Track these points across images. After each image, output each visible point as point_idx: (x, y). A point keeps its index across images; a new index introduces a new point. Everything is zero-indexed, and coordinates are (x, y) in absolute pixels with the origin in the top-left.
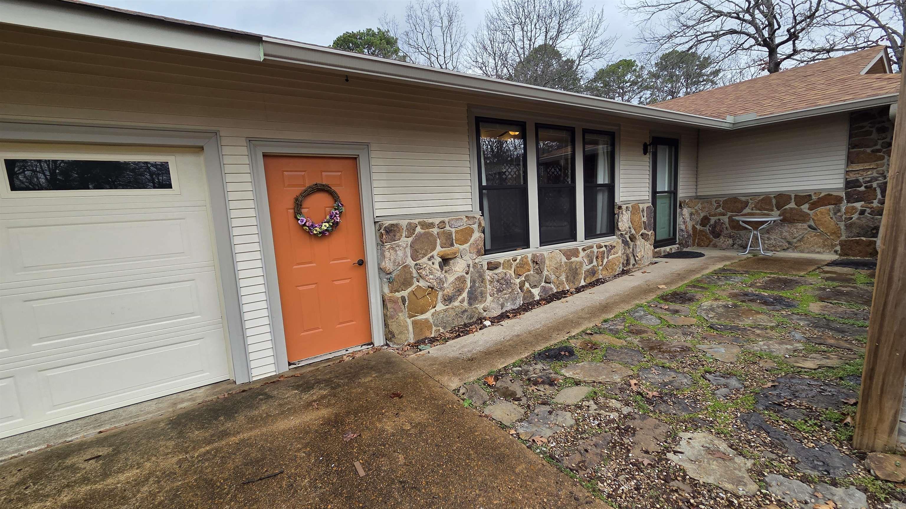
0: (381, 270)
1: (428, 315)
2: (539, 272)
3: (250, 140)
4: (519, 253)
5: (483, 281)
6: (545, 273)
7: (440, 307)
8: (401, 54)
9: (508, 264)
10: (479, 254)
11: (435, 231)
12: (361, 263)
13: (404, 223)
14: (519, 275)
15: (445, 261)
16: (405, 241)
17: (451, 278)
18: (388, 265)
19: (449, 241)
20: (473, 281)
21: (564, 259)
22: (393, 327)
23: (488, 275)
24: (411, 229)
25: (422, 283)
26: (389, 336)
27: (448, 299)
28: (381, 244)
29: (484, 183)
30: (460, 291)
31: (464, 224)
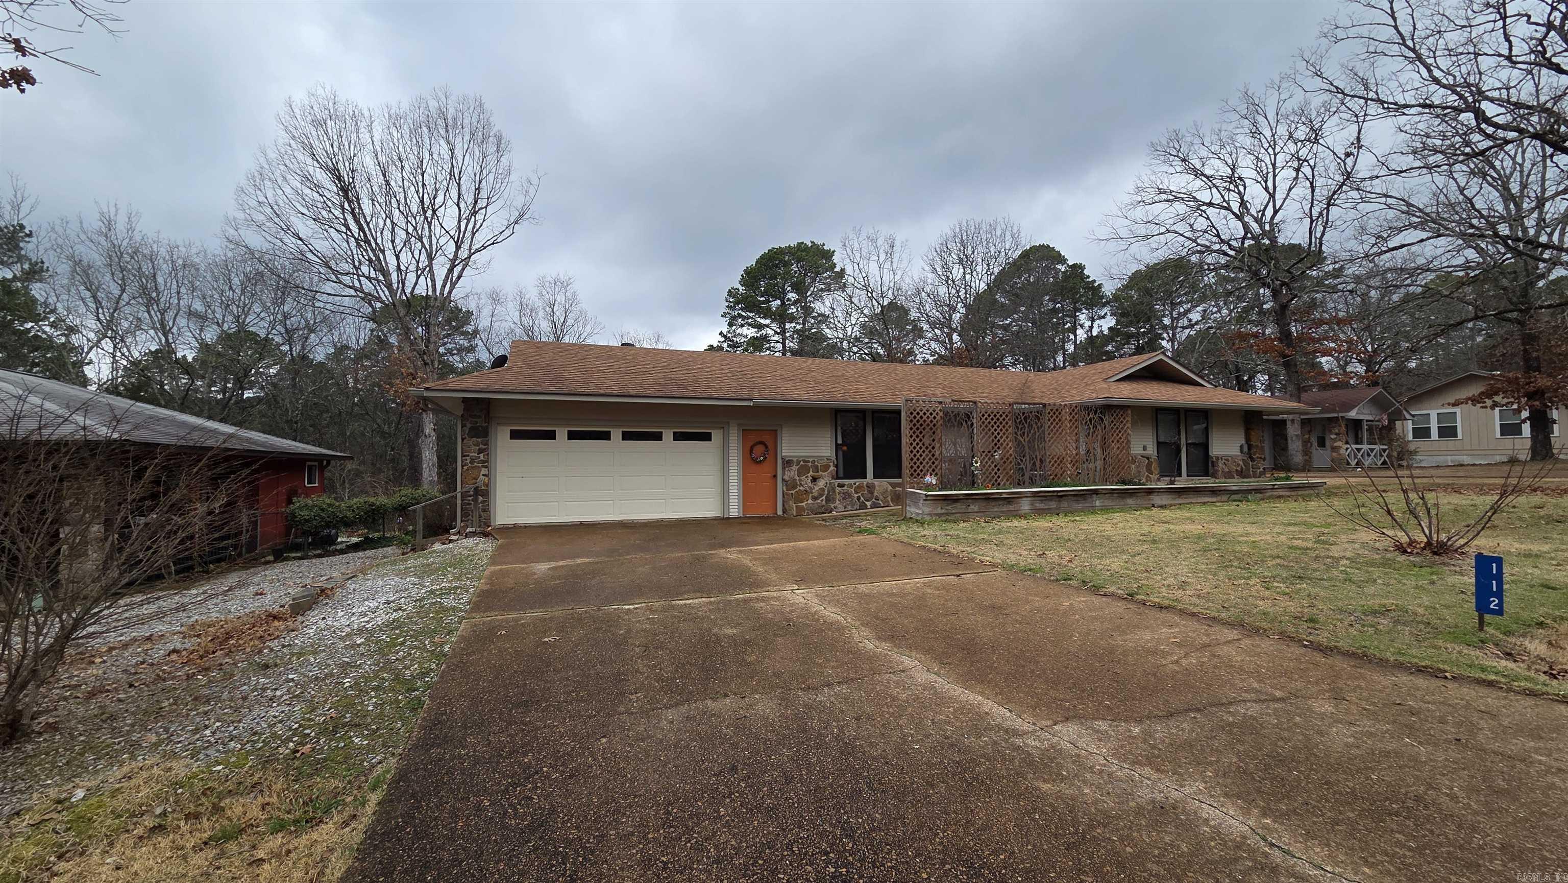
0: (783, 480)
1: (803, 504)
2: (872, 493)
3: (738, 425)
4: (858, 482)
5: (834, 492)
6: (875, 494)
7: (810, 501)
8: (837, 269)
9: (850, 486)
10: (833, 478)
11: (810, 464)
12: (775, 476)
13: (795, 460)
14: (856, 493)
15: (814, 480)
16: (795, 468)
17: (817, 488)
18: (786, 477)
19: (816, 469)
20: (829, 492)
21: (890, 488)
22: (787, 506)
23: (838, 489)
24: (798, 462)
25: (801, 488)
26: (784, 511)
27: (815, 498)
28: (784, 468)
29: (840, 441)
30: (822, 495)
31: (825, 462)
